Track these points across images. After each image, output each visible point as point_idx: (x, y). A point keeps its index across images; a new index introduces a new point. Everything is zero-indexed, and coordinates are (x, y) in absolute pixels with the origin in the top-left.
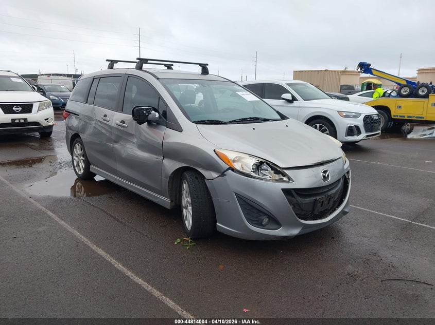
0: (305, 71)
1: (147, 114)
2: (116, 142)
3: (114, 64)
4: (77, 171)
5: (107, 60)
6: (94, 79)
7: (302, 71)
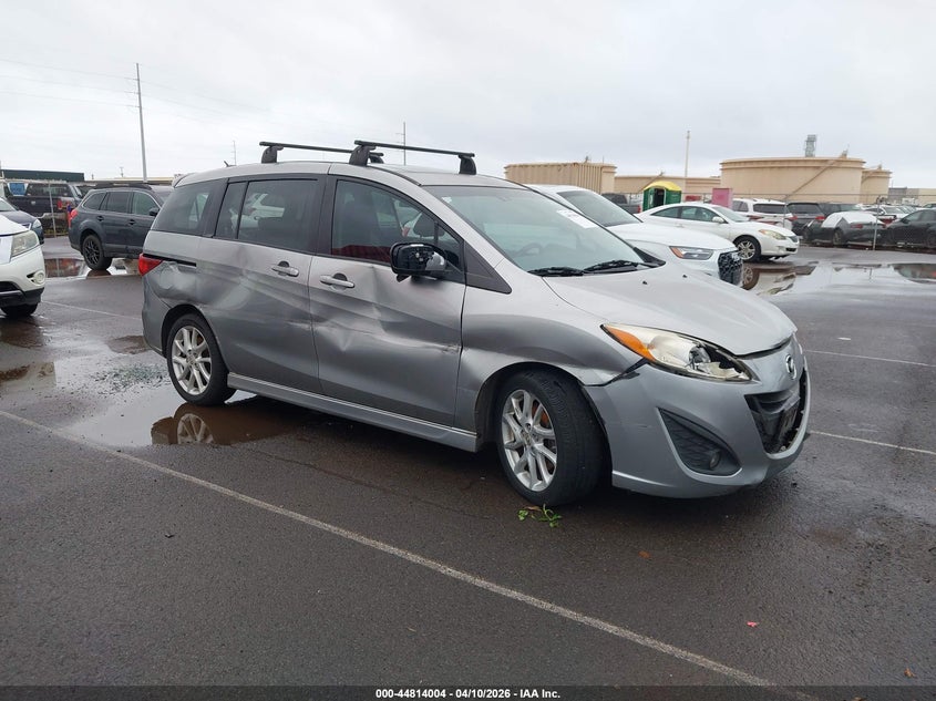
0: (533, 166)
1: (421, 260)
2: (319, 320)
3: (279, 152)
4: (185, 389)
5: (263, 144)
6: (228, 184)
7: (527, 166)
